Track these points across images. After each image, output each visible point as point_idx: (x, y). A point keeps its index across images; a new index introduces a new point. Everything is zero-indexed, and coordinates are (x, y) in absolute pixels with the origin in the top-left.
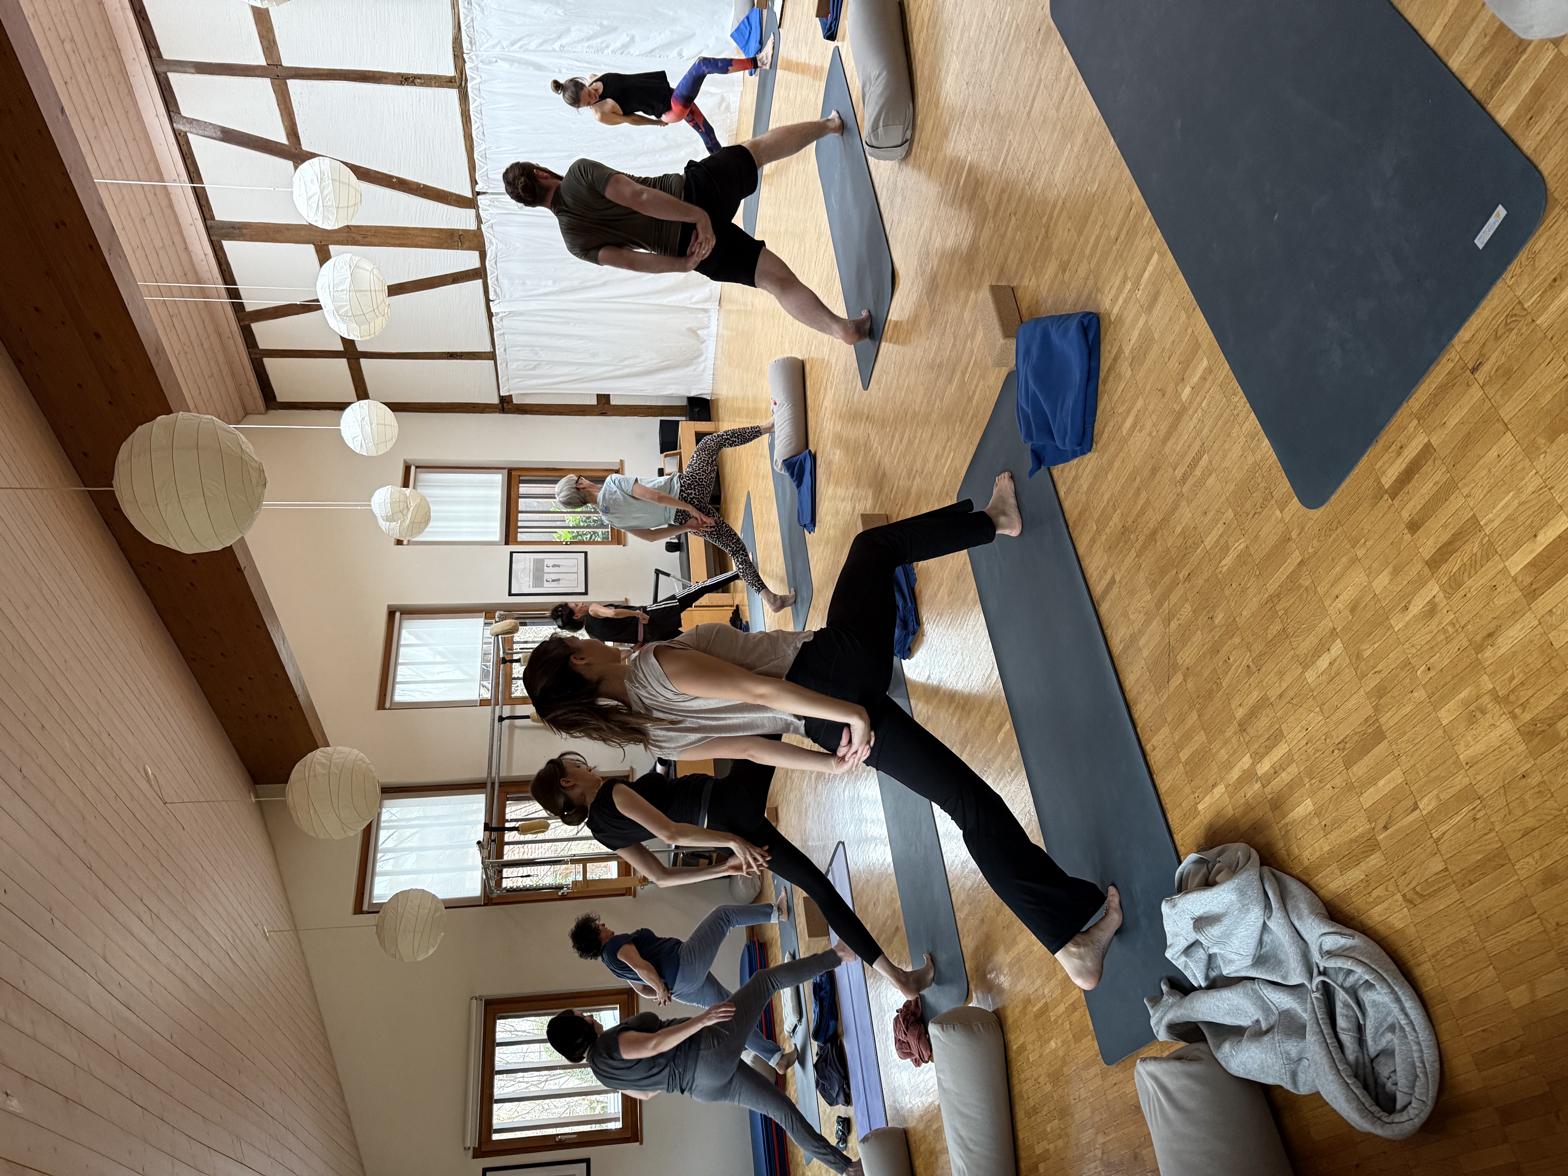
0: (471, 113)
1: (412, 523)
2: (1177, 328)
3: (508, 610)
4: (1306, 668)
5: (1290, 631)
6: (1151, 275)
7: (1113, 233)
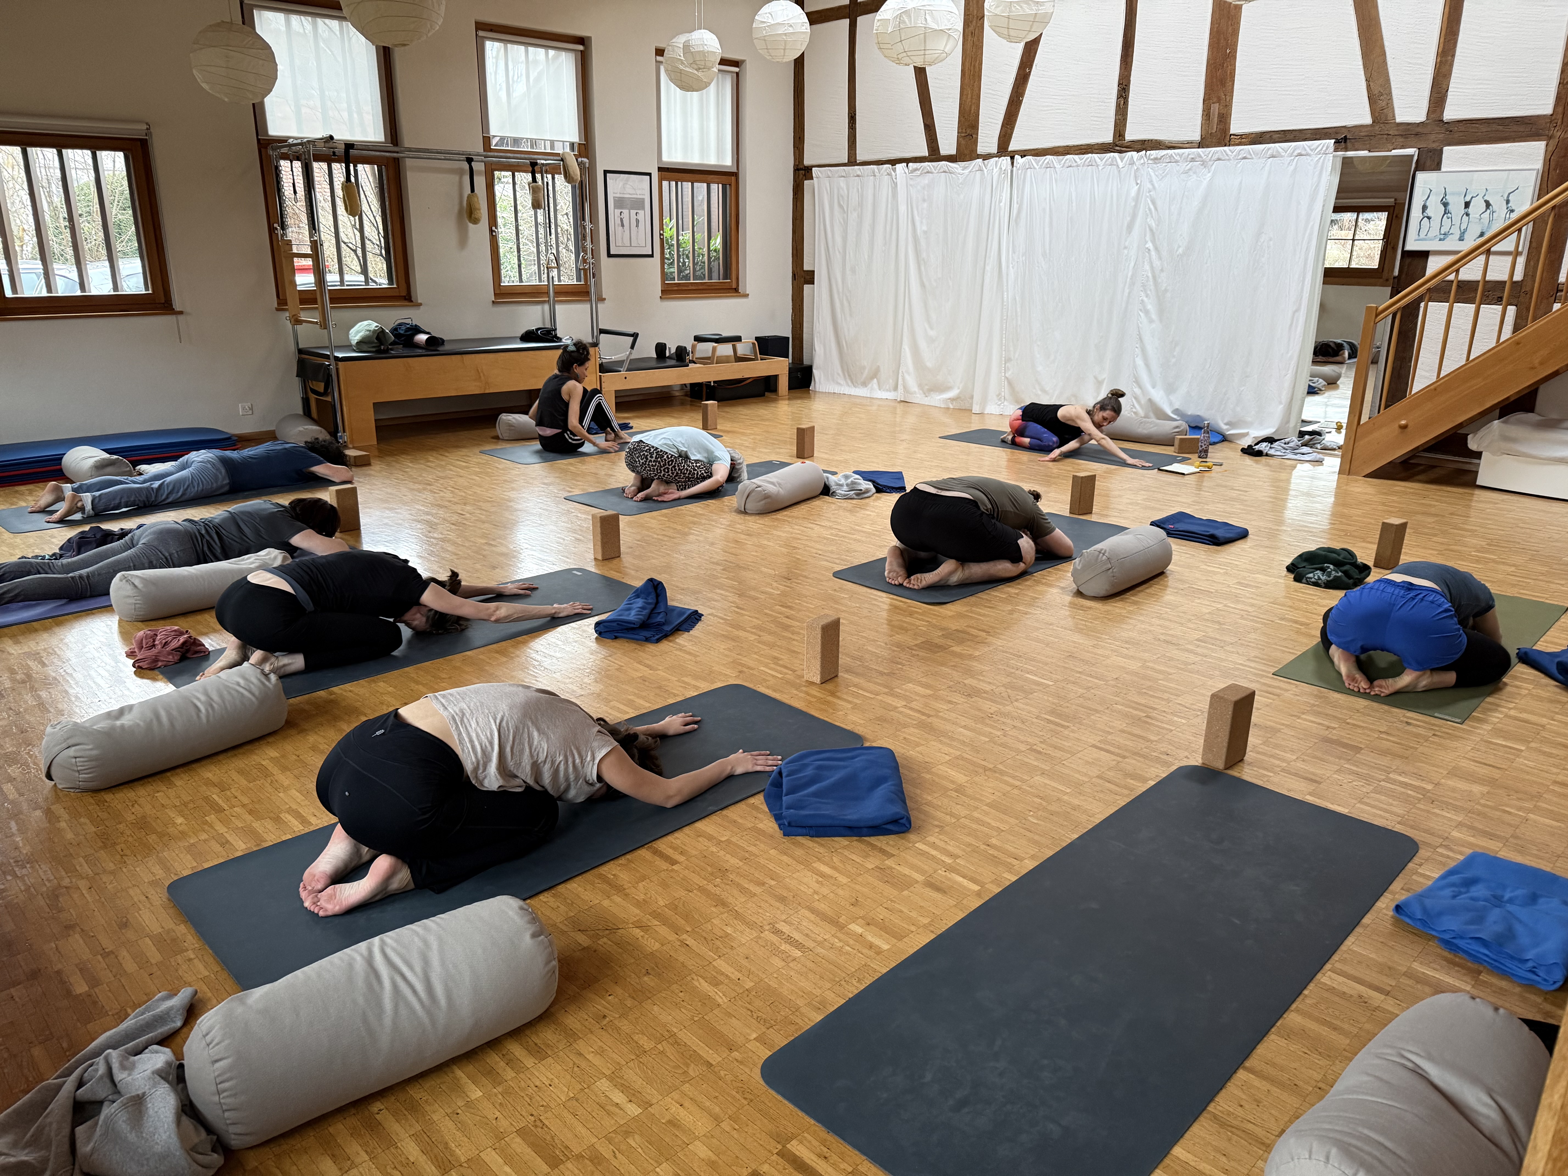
0: (1090, 155)
1: (681, 72)
2: (914, 914)
3: (588, 171)
4: (610, 1079)
5: (644, 1059)
6: (960, 885)
7: (994, 841)
